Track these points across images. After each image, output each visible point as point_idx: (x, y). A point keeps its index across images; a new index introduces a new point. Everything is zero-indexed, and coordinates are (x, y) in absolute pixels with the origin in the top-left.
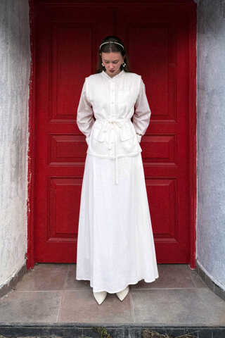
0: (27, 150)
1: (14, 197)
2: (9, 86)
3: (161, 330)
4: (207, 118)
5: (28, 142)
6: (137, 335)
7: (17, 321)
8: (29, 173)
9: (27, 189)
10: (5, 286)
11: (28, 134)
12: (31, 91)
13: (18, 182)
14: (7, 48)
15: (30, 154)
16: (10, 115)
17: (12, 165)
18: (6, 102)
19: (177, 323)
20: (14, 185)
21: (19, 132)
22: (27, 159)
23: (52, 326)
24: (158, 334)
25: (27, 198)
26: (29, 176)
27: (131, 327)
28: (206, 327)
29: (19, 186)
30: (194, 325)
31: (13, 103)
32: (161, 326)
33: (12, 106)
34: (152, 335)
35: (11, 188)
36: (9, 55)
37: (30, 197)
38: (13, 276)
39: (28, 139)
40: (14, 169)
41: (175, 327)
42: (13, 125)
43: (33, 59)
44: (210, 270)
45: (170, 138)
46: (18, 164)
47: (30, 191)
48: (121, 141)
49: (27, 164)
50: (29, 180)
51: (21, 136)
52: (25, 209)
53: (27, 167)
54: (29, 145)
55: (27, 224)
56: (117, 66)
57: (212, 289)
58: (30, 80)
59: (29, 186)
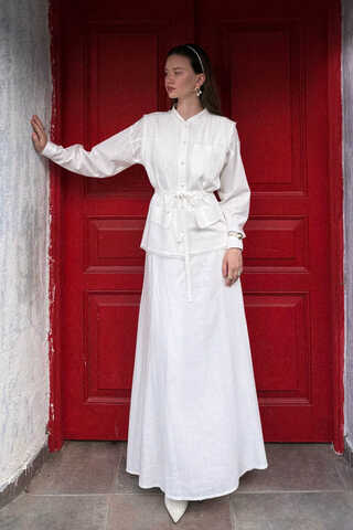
0: (48, 245)
1: (26, 328)
5: (48, 232)
8: (51, 286)
9: (48, 313)
10: (9, 487)
11: (49, 218)
13: (31, 303)
14: (9, 69)
15: (52, 252)
16: (17, 185)
17: (20, 274)
20: (24, 308)
21: (33, 216)
22: (47, 261)
26: (50, 290)
29: (34, 309)
31: (20, 164)
36: (12, 81)
37: (53, 327)
38: (25, 468)
39: (48, 227)
40: (24, 281)
43: (56, 86)
45: (295, 223)
46: (30, 270)
47: (53, 317)
48: (198, 229)
49: (48, 269)
50: (51, 297)
51: (36, 224)
52: (46, 347)
53: (48, 276)
55: (48, 374)
58: (52, 123)
59: (51, 308)
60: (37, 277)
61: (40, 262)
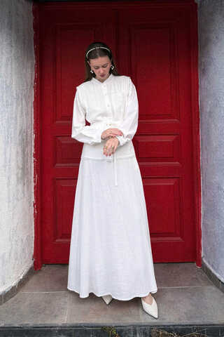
0: (33, 151)
1: (21, 198)
2: (13, 89)
3: (169, 329)
4: (210, 116)
5: (33, 144)
6: (145, 334)
7: (26, 323)
8: (35, 175)
9: (33, 191)
10: (13, 288)
11: (34, 136)
12: (36, 94)
13: (24, 184)
14: (11, 51)
15: (35, 156)
16: (16, 117)
17: (18, 167)
18: (12, 104)
19: (185, 321)
20: (20, 187)
21: (25, 134)
22: (33, 161)
23: (61, 327)
24: (166, 333)
25: (33, 200)
26: (35, 178)
27: (140, 326)
28: (214, 325)
29: (26, 188)
30: (202, 323)
31: (18, 105)
32: (169, 324)
33: (17, 108)
34: (161, 333)
35: (18, 190)
36: (13, 58)
37: (36, 199)
38: (21, 278)
39: (33, 141)
40: (20, 171)
41: (183, 326)
42: (19, 128)
43: (37, 61)
44: (216, 268)
46: (24, 166)
47: (36, 193)
49: (33, 165)
50: (35, 182)
51: (27, 139)
52: (31, 211)
53: (33, 169)
54: (35, 147)
55: (33, 225)
56: (107, 70)
57: (218, 287)
58: (35, 82)
59: (34, 188)
60: (27, 169)
61: (29, 161)
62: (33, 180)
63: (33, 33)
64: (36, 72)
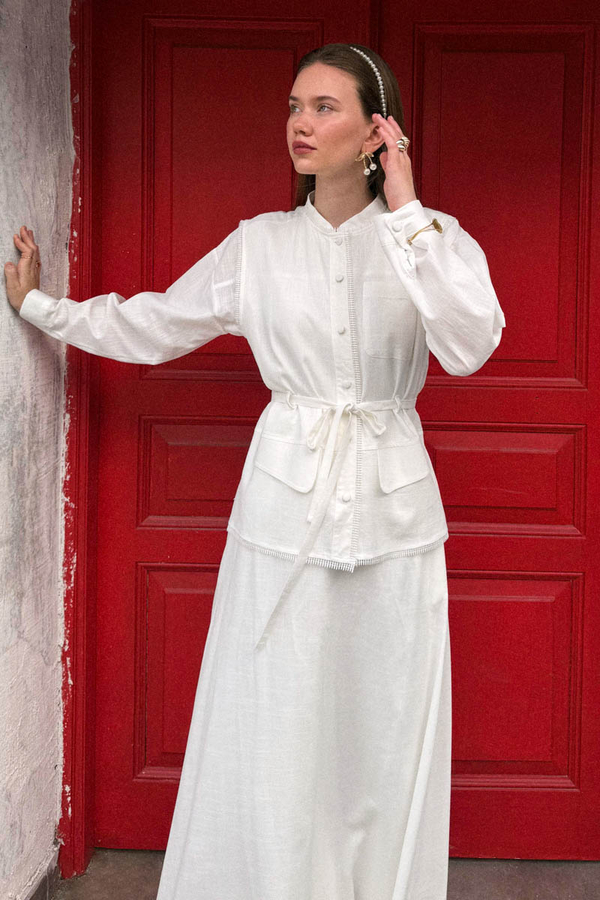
1: (7, 647)
5: (62, 447)
8: (68, 555)
9: (61, 609)
11: (65, 420)
13: (21, 595)
15: (70, 488)
21: (25, 416)
22: (61, 506)
25: (61, 639)
26: (67, 563)
29: (27, 606)
37: (73, 636)
39: (63, 438)
43: (81, 153)
46: (19, 529)
47: (71, 617)
48: (381, 493)
49: (61, 523)
50: (67, 577)
51: (33, 432)
52: (56, 676)
53: (61, 535)
54: (69, 459)
55: (60, 728)
58: (72, 228)
59: (66, 600)
60: (35, 540)
61: (44, 510)
62: (60, 572)
63: (67, 48)
64: (80, 191)
